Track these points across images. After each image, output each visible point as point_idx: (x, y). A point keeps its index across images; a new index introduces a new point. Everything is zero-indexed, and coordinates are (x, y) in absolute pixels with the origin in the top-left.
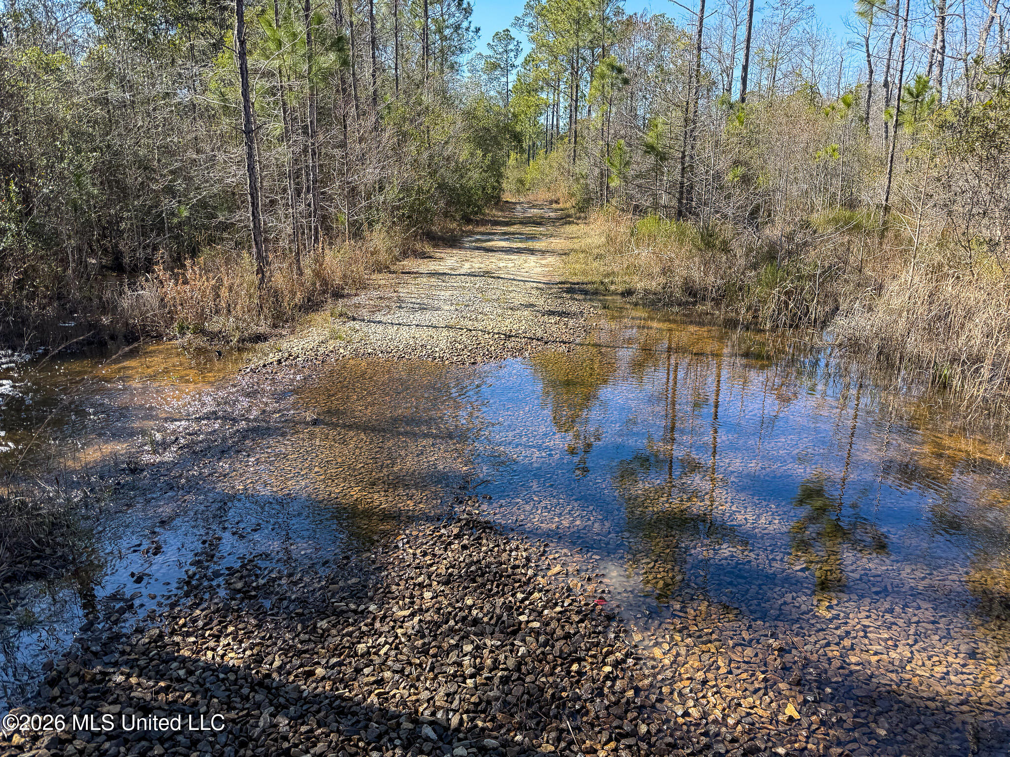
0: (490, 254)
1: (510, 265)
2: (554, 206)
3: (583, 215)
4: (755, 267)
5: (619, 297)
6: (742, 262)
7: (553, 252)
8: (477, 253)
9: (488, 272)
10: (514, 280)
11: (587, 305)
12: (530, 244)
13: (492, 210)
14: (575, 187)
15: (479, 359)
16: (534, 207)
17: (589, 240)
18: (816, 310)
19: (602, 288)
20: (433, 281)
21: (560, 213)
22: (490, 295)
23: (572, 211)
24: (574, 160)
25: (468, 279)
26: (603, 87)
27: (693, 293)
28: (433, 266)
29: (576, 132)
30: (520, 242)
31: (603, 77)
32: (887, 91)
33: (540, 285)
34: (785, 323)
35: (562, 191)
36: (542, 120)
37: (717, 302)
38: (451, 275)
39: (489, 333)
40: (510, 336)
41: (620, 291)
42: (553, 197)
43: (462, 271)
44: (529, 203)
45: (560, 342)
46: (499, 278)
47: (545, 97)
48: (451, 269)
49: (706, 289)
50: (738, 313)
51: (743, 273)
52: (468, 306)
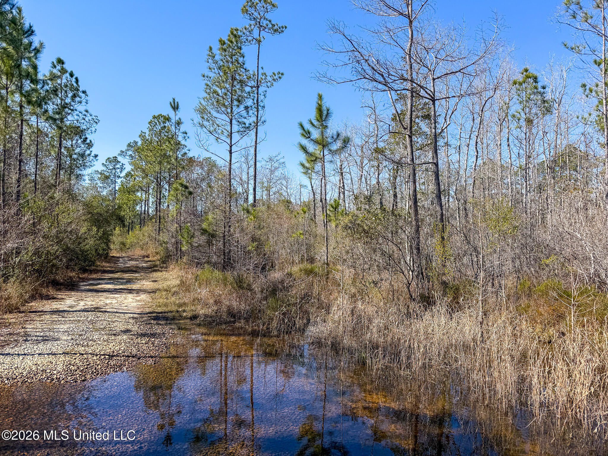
0: (100, 294)
1: (114, 301)
2: (146, 259)
3: (165, 265)
4: (266, 298)
5: (188, 321)
6: (259, 296)
7: (145, 291)
8: (90, 294)
9: (97, 308)
10: (117, 312)
11: (167, 328)
12: (129, 286)
13: (102, 262)
14: (160, 249)
15: (88, 376)
16: (132, 260)
17: (169, 283)
18: (299, 323)
19: (177, 315)
20: (55, 317)
21: (149, 263)
22: (98, 325)
23: (158, 263)
24: (159, 232)
25: (82, 314)
26: (177, 195)
27: (234, 315)
28: (55, 305)
29: (160, 217)
30: (121, 284)
31: (177, 189)
32: (322, 204)
33: (135, 316)
34: (284, 332)
35: (151, 250)
36: (138, 208)
37: (247, 320)
38: (69, 311)
39: (97, 355)
40: (113, 356)
41: (189, 316)
42: (145, 254)
43: (78, 308)
44: (128, 257)
45: (149, 357)
46: (105, 312)
47: (140, 195)
48: (69, 307)
49: (240, 312)
50: (259, 327)
51: (260, 302)
52: (81, 335)
